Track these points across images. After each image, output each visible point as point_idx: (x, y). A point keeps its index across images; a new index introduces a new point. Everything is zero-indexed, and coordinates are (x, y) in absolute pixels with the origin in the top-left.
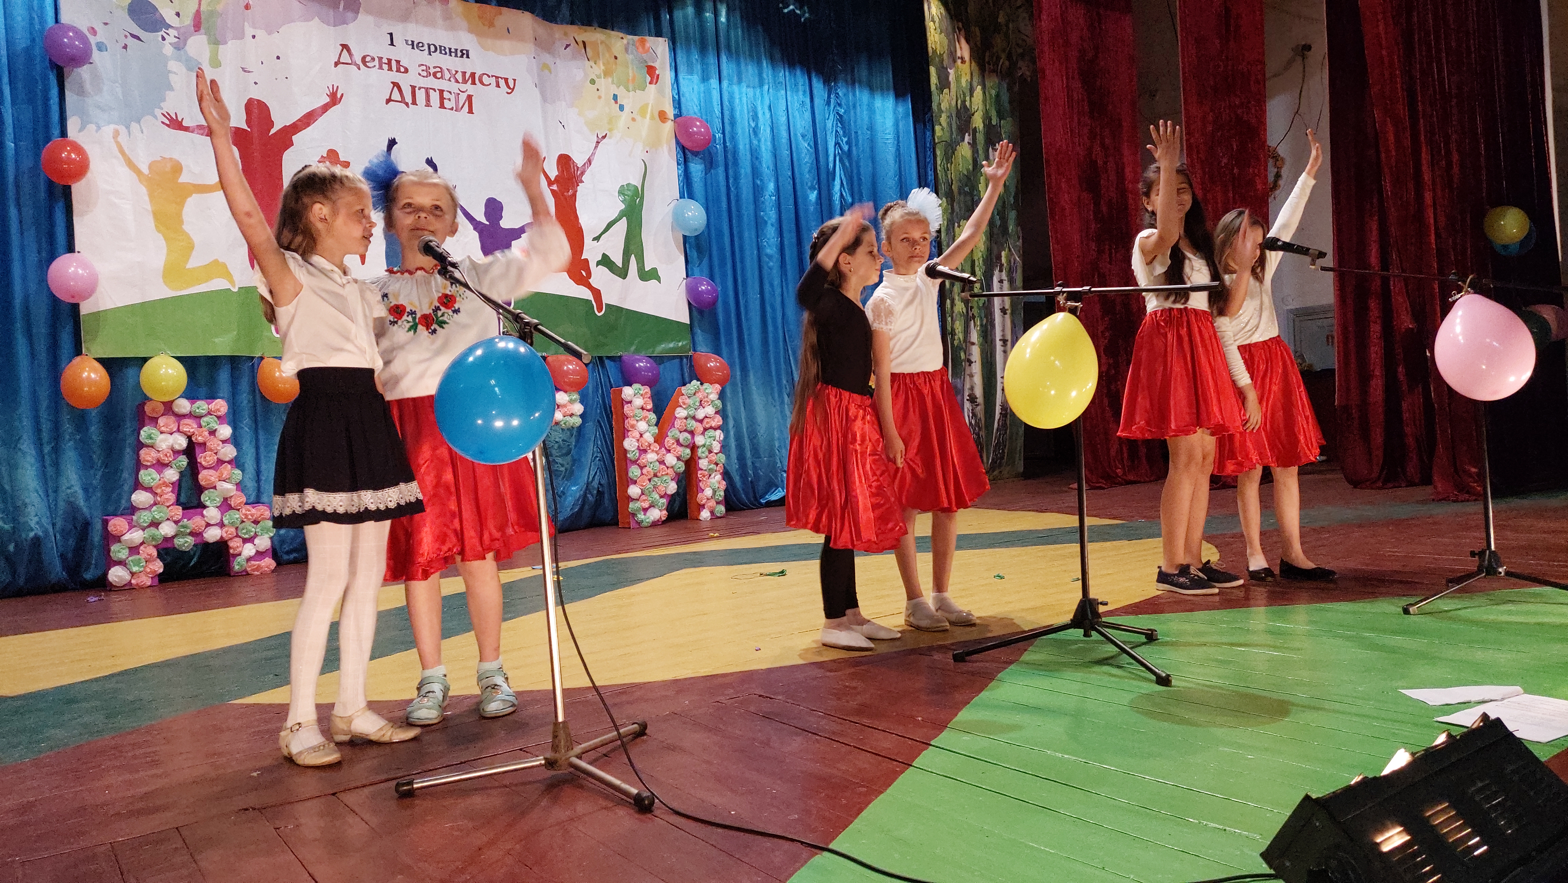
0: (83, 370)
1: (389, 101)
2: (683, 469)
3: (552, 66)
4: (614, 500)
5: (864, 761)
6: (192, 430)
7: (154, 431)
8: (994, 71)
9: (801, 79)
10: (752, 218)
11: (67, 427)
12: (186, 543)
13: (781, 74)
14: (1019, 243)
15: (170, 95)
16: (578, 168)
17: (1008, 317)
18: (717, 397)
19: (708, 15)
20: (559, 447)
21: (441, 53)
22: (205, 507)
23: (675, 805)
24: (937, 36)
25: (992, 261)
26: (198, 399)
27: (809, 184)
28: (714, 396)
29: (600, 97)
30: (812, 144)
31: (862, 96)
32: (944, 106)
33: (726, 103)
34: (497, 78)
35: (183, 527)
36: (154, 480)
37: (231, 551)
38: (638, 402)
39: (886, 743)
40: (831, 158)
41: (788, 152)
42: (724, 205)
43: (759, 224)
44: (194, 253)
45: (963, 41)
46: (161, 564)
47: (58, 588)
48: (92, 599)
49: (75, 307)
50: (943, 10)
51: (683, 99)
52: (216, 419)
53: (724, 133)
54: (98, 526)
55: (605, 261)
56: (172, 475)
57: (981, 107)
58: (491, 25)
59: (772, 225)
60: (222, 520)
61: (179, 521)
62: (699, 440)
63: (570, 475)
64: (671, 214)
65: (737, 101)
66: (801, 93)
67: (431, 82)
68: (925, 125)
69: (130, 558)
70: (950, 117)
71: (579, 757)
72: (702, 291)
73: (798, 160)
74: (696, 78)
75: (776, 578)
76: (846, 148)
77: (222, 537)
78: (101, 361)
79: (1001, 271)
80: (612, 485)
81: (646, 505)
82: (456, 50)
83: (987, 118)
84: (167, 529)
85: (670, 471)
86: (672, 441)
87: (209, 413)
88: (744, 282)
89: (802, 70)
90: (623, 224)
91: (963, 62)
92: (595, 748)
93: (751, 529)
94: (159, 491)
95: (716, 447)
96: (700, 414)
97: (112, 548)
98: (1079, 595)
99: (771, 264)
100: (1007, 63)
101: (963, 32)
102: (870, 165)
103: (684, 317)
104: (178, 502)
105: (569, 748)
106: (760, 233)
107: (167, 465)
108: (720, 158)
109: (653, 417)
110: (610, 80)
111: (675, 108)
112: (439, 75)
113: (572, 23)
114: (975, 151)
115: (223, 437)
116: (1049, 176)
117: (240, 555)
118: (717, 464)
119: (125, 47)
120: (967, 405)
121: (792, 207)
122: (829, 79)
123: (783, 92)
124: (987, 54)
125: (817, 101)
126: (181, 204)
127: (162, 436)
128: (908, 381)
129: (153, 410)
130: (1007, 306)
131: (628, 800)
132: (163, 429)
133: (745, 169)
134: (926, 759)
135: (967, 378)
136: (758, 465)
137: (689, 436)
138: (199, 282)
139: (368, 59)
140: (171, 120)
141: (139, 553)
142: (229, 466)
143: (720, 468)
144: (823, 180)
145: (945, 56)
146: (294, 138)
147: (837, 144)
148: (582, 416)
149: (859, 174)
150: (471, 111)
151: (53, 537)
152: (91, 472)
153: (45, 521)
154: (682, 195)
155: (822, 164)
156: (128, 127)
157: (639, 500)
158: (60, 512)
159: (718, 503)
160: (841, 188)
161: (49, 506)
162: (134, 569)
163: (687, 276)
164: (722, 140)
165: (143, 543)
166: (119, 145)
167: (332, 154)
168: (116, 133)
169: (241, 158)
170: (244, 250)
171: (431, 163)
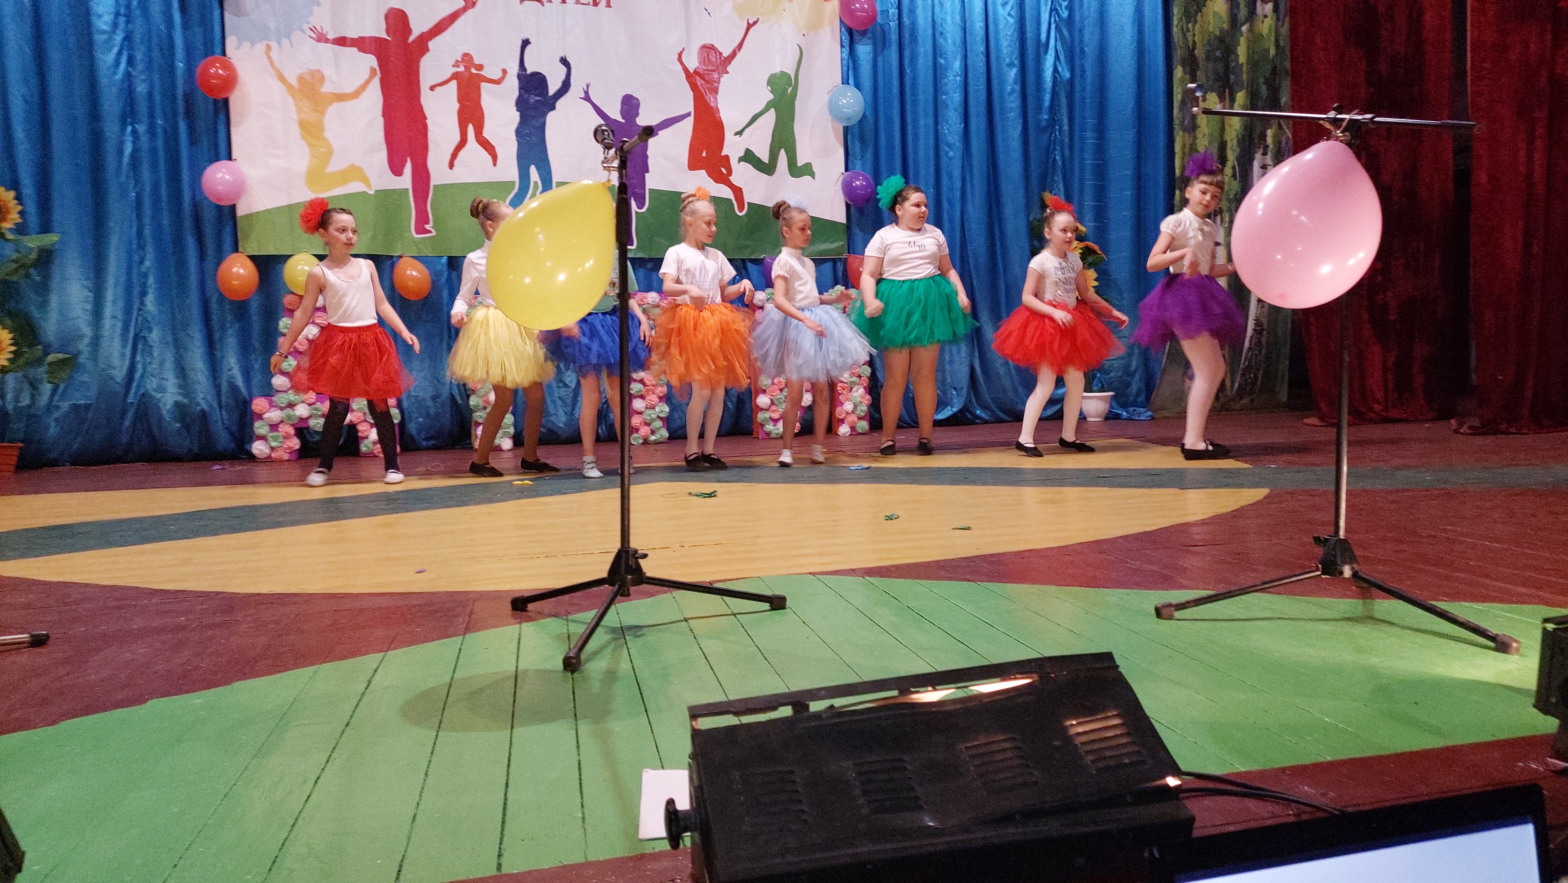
0: (236, 265)
1: (523, 0)
4: (748, 410)
10: (931, 103)
15: (316, 9)
16: (723, 57)
25: (1251, 142)
27: (1007, 60)
37: (360, 434)
40: (1044, 28)
41: (982, 24)
42: (896, 90)
43: (938, 109)
44: (333, 158)
46: (299, 441)
48: (215, 467)
49: (232, 209)
55: (749, 157)
59: (955, 109)
61: (312, 404)
64: (828, 103)
69: (271, 435)
72: (859, 187)
73: (997, 32)
76: (1065, 14)
78: (254, 258)
84: (302, 411)
90: (771, 115)
97: (256, 424)
99: (951, 154)
102: (1098, 31)
103: (840, 217)
106: (938, 119)
108: (894, 37)
117: (367, 438)
118: (860, 377)
126: (322, 113)
133: (925, 45)
138: (339, 186)
140: (316, 34)
141: (277, 431)
143: (864, 380)
144: (1031, 54)
146: (429, 44)
147: (1053, 10)
149: (1082, 45)
150: (608, 5)
151: (218, 412)
152: (254, 356)
153: (209, 398)
154: (845, 81)
155: (1029, 35)
156: (279, 43)
157: (767, 410)
158: (224, 390)
159: (860, 418)
160: (1055, 62)
161: (217, 387)
162: (274, 444)
163: (847, 170)
164: (897, 16)
165: (282, 422)
166: (271, 60)
167: (467, 58)
168: (269, 48)
169: (380, 66)
170: (383, 155)
171: (564, 61)
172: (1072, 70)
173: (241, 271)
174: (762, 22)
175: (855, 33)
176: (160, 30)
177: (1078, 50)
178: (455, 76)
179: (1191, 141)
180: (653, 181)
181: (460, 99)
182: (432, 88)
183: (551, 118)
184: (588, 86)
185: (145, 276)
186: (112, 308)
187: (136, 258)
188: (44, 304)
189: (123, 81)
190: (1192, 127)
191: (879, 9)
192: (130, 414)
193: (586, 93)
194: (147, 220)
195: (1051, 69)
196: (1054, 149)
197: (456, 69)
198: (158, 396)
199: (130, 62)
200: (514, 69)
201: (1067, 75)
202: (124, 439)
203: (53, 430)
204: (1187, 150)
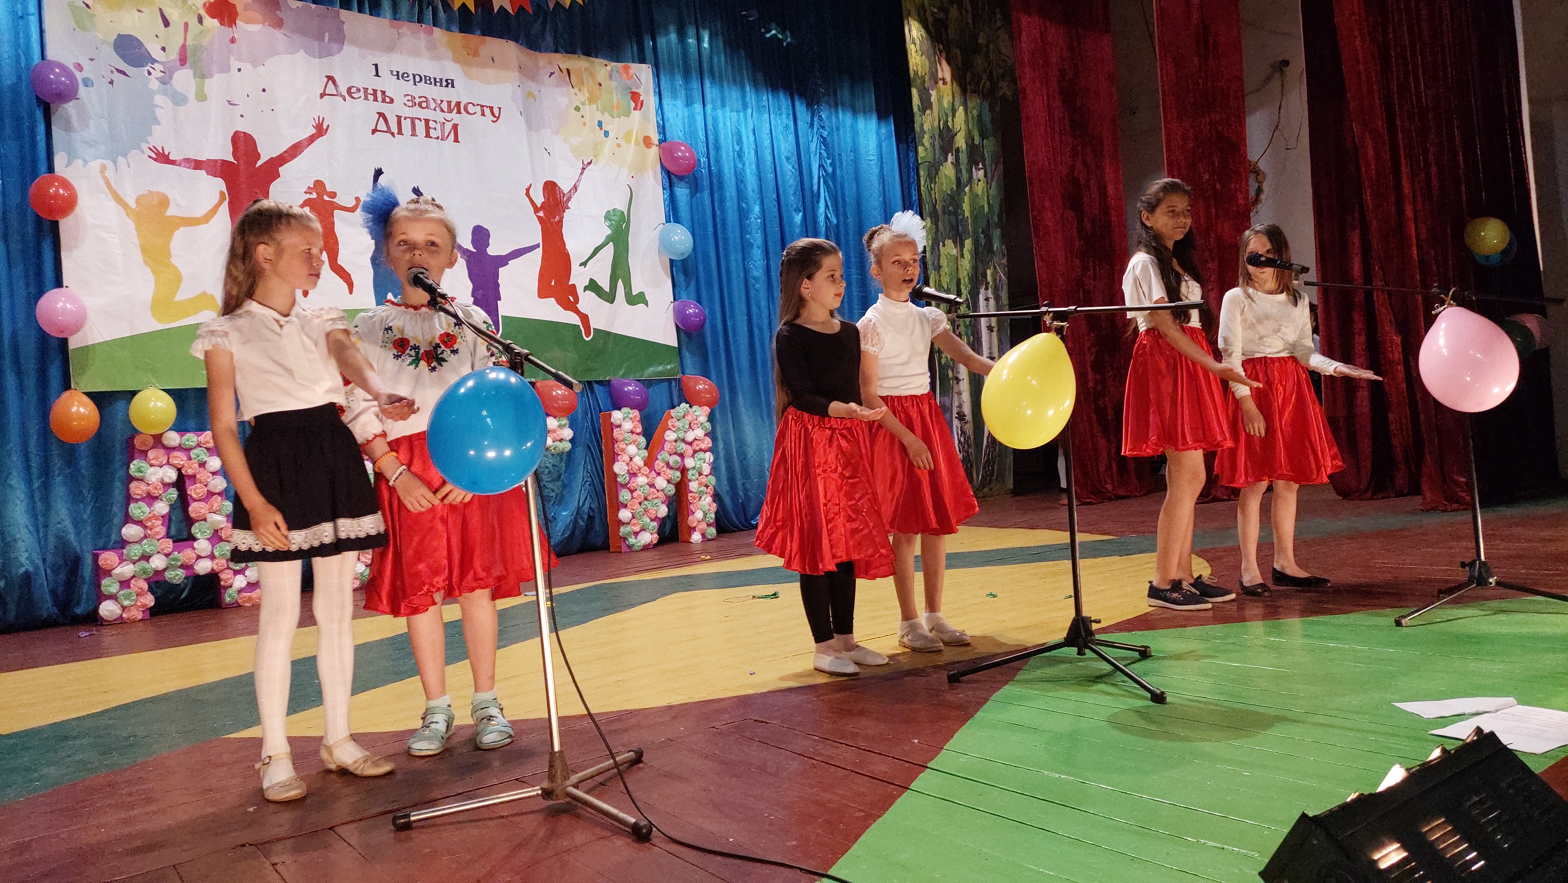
0: (73, 405)
1: (374, 131)
2: (673, 492)
3: (536, 93)
4: (605, 525)
5: (862, 785)
6: (182, 463)
7: (143, 464)
8: (974, 92)
9: (784, 101)
10: (738, 241)
11: (57, 463)
12: (176, 576)
13: (765, 98)
14: (1004, 261)
15: (156, 129)
16: (564, 194)
17: (994, 334)
18: (706, 419)
19: (691, 41)
20: (549, 472)
21: (426, 83)
22: (195, 539)
23: (673, 834)
24: (918, 58)
25: (977, 280)
26: (187, 431)
27: (795, 206)
28: (703, 419)
29: (585, 124)
30: (797, 167)
31: (845, 118)
32: (926, 128)
33: (710, 127)
34: (482, 106)
35: (174, 559)
36: (144, 513)
37: (222, 583)
38: (628, 425)
39: (881, 767)
40: (815, 180)
41: (772, 176)
42: (710, 229)
43: (745, 247)
44: (182, 286)
45: (944, 63)
46: (152, 597)
47: (48, 624)
48: (83, 634)
49: (64, 342)
50: (923, 32)
51: (667, 125)
52: (205, 450)
53: (708, 157)
54: (88, 560)
55: (593, 286)
56: (162, 507)
57: (963, 127)
58: (476, 54)
59: (758, 248)
60: (212, 552)
61: (170, 554)
62: (689, 463)
63: (560, 500)
64: (657, 239)
65: (721, 125)
66: (784, 116)
67: (416, 112)
68: (908, 146)
69: (121, 593)
70: (932, 137)
71: (576, 786)
72: (690, 314)
73: (783, 182)
74: (680, 103)
75: (768, 600)
76: (830, 170)
77: (212, 569)
78: (89, 394)
79: (987, 289)
80: (603, 509)
81: (637, 529)
82: (441, 80)
83: (970, 137)
84: (158, 562)
85: (661, 494)
86: (662, 464)
87: (199, 445)
88: (731, 304)
89: (785, 93)
90: (610, 248)
91: (945, 83)
92: (592, 777)
93: (742, 551)
94: (149, 524)
95: (706, 469)
96: (690, 437)
97: (103, 582)
98: (1072, 614)
99: (758, 286)
100: (988, 84)
101: (944, 54)
102: (854, 186)
103: (672, 341)
104: (168, 535)
105: (566, 778)
106: (746, 255)
107: (156, 498)
108: (706, 183)
109: (642, 440)
110: (594, 107)
111: (659, 133)
112: (424, 105)
113: (556, 51)
114: (958, 171)
115: (212, 469)
116: (1032, 195)
117: (231, 586)
118: (707, 486)
119: (111, 82)
120: (956, 423)
121: (778, 229)
122: (812, 102)
123: (766, 116)
124: (969, 75)
125: (800, 124)
126: (169, 237)
127: (152, 469)
128: (896, 403)
129: (143, 443)
130: (994, 324)
131: (627, 829)
132: (153, 462)
133: (730, 192)
134: (923, 781)
135: (956, 396)
136: (748, 486)
137: (678, 459)
138: (187, 315)
139: (353, 90)
140: (158, 153)
141: (129, 587)
142: (219, 498)
143: (710, 490)
144: (808, 202)
145: (927, 78)
146: (280, 169)
147: (821, 166)
148: (571, 441)
149: (843, 195)
150: (456, 140)
151: (43, 572)
153: (35, 557)
154: (668, 218)
155: (806, 186)
156: (115, 162)
157: (629, 524)
158: (50, 547)
159: (709, 525)
160: (826, 210)
162: (125, 603)
163: (675, 299)
164: (706, 164)
165: (135, 576)
166: (107, 181)
167: (319, 185)
168: (104, 167)
169: (229, 191)
171: (415, 189)
172: (837, 217)
173: (81, 411)
175: (674, 177)
177: (841, 199)
178: (307, 203)
190: (938, 268)
195: (823, 216)
197: (309, 196)
201: (835, 220)
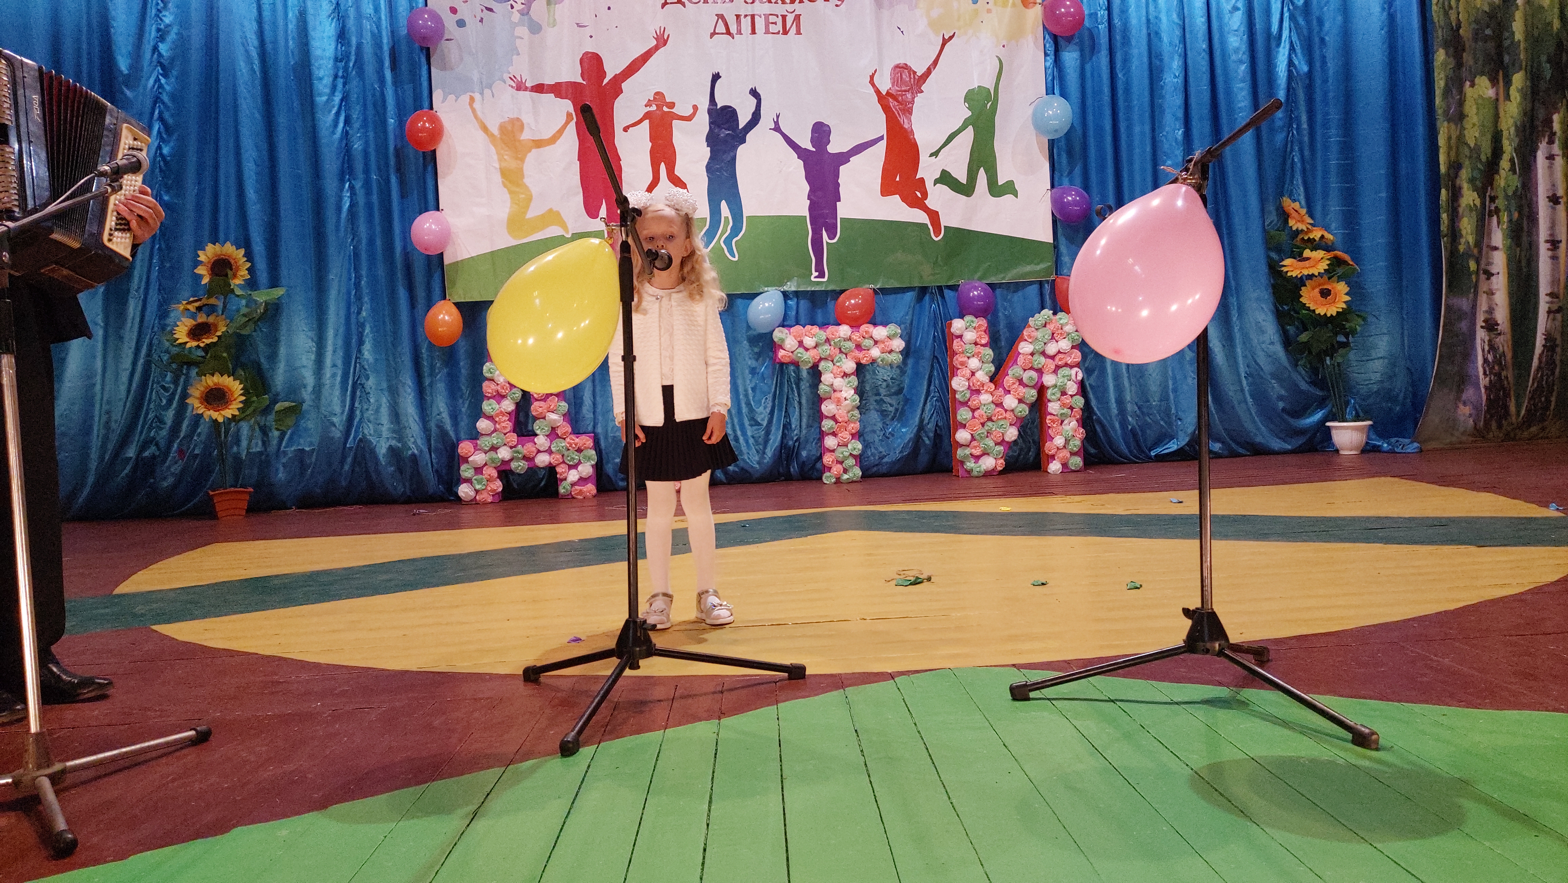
0: (441, 313)
1: (713, 34)
2: (1026, 412)
7: (493, 366)
10: (1147, 108)
12: (519, 466)
15: (515, 60)
16: (917, 76)
17: (1561, 208)
22: (536, 435)
25: (1534, 129)
28: (1071, 328)
35: (518, 452)
36: (494, 409)
37: (559, 476)
38: (970, 336)
40: (1275, 19)
42: (1106, 97)
43: (1156, 114)
44: (532, 204)
46: (501, 483)
49: (440, 258)
55: (945, 178)
56: (508, 406)
59: (1175, 114)
60: (550, 447)
61: (515, 447)
62: (1049, 380)
63: (900, 416)
64: (1033, 115)
67: (757, 8)
69: (475, 478)
72: (1072, 202)
73: (1221, 28)
77: (550, 463)
78: (459, 305)
79: (1551, 142)
80: (946, 428)
81: (977, 452)
84: (504, 454)
85: (1009, 415)
86: (1013, 381)
90: (970, 132)
94: (498, 420)
95: (1072, 388)
96: (1052, 349)
97: (462, 468)
103: (1046, 236)
104: (514, 430)
107: (503, 397)
108: (1104, 40)
109: (988, 352)
117: (565, 479)
118: (1071, 408)
119: (481, 21)
120: (1481, 335)
126: (522, 160)
133: (1139, 47)
135: (1481, 297)
136: (1145, 410)
137: (1034, 374)
138: (537, 230)
140: (516, 83)
141: (482, 473)
142: (555, 399)
143: (1076, 413)
144: (1261, 48)
146: (622, 86)
148: (901, 352)
149: (1322, 34)
150: (798, 32)
151: (428, 456)
152: (461, 401)
153: (419, 442)
154: (1050, 91)
155: (1259, 26)
156: (482, 94)
157: (968, 446)
158: (433, 434)
159: (1073, 454)
160: (1290, 55)
161: (426, 429)
162: (478, 487)
163: (1053, 186)
164: (1106, 17)
165: (486, 464)
166: (474, 111)
167: (659, 96)
168: (472, 99)
169: (575, 111)
170: (580, 198)
171: (754, 93)
172: (1310, 63)
173: (447, 318)
174: (959, 37)
175: (1060, 39)
176: (375, 89)
177: (1317, 40)
178: (647, 116)
179: (1458, 133)
180: (845, 210)
181: (652, 139)
182: (626, 129)
183: (741, 150)
184: (778, 117)
185: (361, 326)
186: (332, 356)
187: (354, 309)
188: (273, 357)
189: (341, 140)
190: (1460, 117)
191: (1086, 12)
192: (349, 460)
193: (776, 123)
194: (364, 272)
195: (1285, 63)
196: (1292, 150)
197: (648, 109)
198: (373, 440)
199: (347, 121)
200: (704, 105)
201: (1305, 69)
202: (344, 484)
203: (281, 475)
204: (1453, 141)
